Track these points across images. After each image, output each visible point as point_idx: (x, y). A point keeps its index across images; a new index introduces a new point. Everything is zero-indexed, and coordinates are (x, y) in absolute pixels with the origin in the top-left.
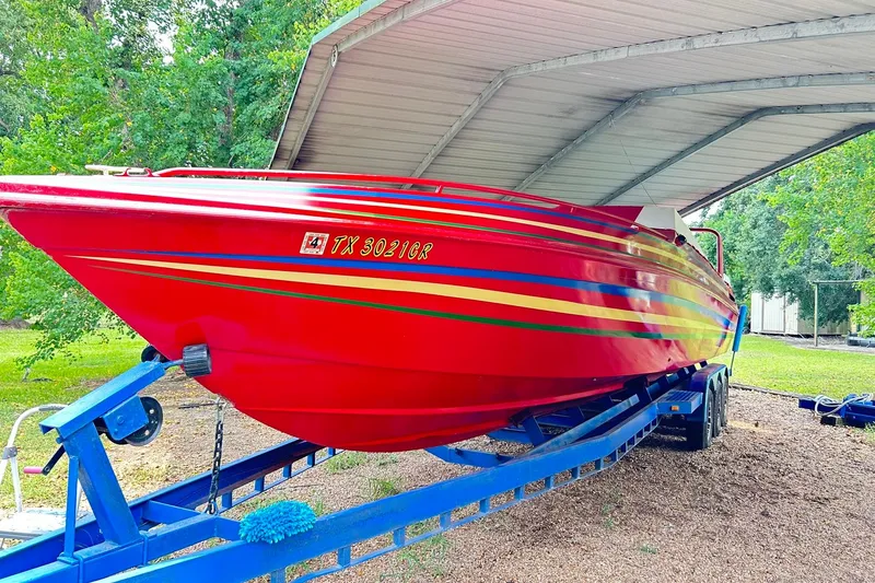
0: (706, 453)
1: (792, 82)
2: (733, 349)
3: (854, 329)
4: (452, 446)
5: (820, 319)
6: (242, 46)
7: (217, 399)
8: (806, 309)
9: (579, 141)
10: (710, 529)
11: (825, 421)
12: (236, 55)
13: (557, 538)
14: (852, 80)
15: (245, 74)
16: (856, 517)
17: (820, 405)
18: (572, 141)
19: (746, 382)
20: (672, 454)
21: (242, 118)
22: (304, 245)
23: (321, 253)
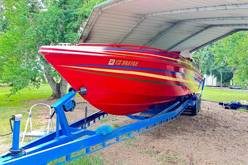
0: (197, 116)
1: (221, 19)
2: (202, 90)
3: (231, 85)
4: (133, 115)
5: (222, 82)
6: (66, 6)
7: (86, 101)
8: (219, 79)
9: (163, 34)
10: (200, 134)
11: (226, 108)
12: (65, 9)
13: (163, 137)
14: (237, 19)
15: (67, 14)
16: (236, 131)
17: (224, 104)
18: (161, 34)
19: (204, 99)
20: (188, 117)
21: (67, 27)
22: (109, 62)
23: (113, 64)
